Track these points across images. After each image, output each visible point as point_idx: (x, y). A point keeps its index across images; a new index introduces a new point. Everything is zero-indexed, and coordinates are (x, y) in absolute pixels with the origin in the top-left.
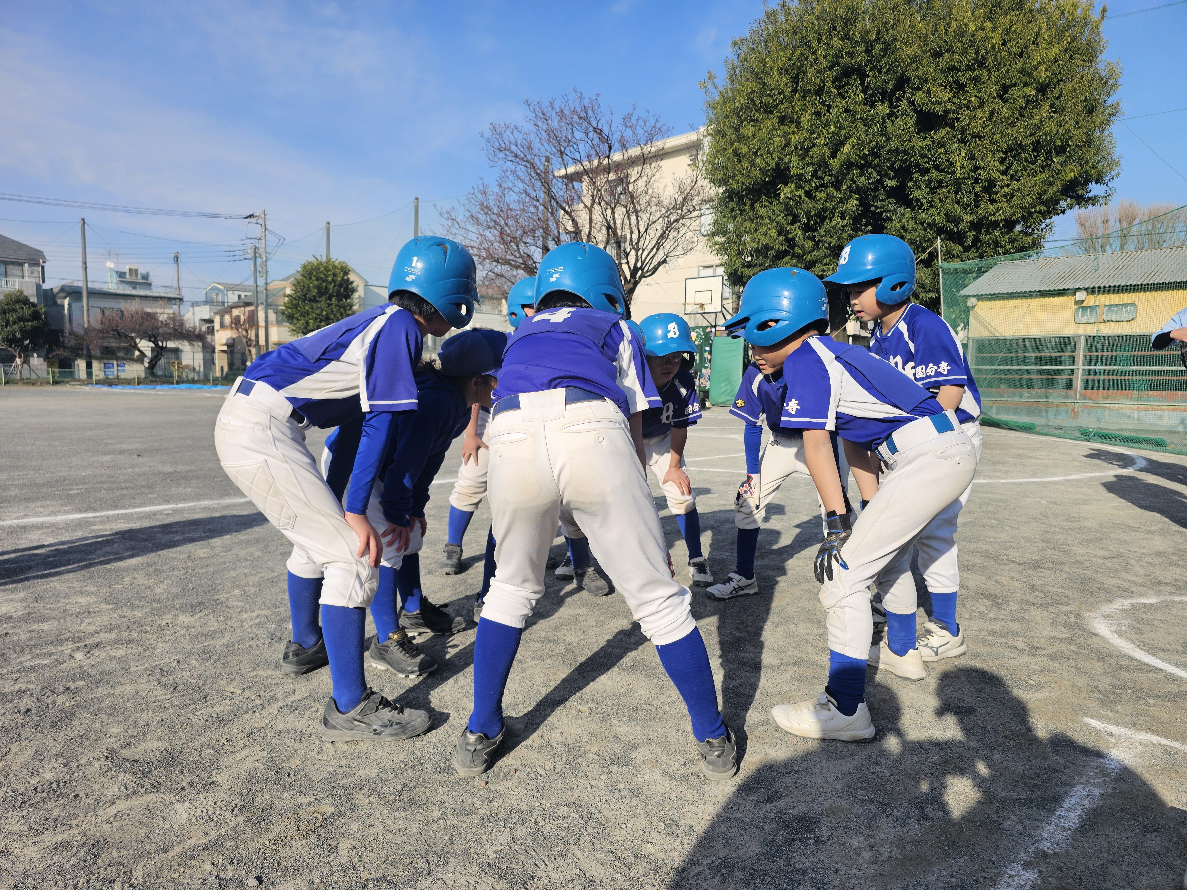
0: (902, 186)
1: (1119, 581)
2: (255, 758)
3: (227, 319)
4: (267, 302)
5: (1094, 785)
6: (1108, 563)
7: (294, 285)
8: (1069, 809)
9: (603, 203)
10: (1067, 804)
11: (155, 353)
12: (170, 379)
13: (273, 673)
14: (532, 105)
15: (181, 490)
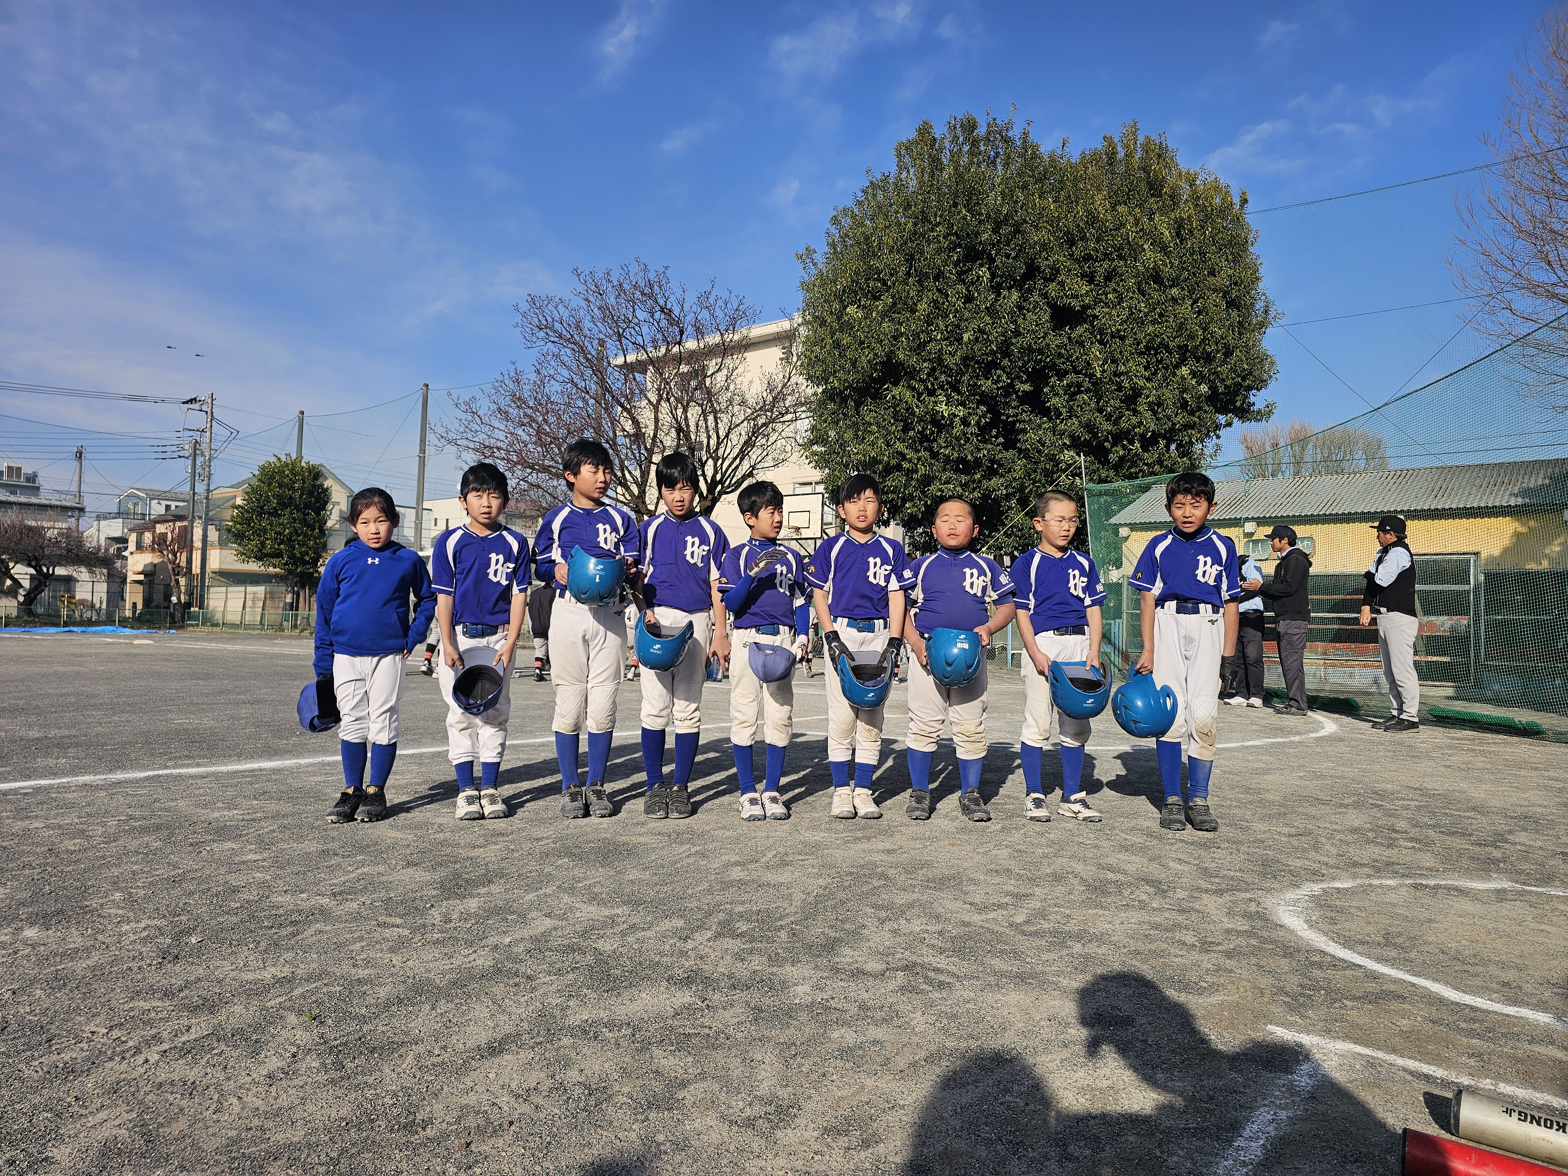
0: (1038, 391)
1: (1307, 863)
2: (117, 1122)
3: (148, 537)
4: (207, 515)
5: (1280, 1107)
6: (1295, 842)
7: (247, 493)
8: (1250, 1139)
9: (672, 399)
10: (1247, 1133)
11: (36, 583)
12: (55, 620)
13: (159, 1004)
14: (583, 275)
15: (51, 762)
